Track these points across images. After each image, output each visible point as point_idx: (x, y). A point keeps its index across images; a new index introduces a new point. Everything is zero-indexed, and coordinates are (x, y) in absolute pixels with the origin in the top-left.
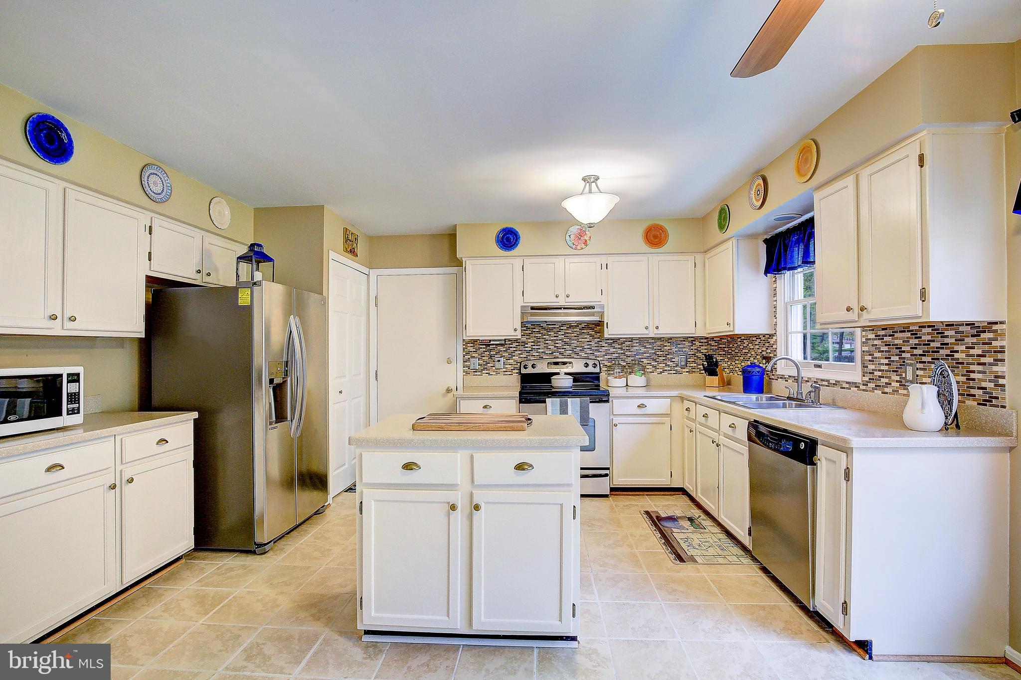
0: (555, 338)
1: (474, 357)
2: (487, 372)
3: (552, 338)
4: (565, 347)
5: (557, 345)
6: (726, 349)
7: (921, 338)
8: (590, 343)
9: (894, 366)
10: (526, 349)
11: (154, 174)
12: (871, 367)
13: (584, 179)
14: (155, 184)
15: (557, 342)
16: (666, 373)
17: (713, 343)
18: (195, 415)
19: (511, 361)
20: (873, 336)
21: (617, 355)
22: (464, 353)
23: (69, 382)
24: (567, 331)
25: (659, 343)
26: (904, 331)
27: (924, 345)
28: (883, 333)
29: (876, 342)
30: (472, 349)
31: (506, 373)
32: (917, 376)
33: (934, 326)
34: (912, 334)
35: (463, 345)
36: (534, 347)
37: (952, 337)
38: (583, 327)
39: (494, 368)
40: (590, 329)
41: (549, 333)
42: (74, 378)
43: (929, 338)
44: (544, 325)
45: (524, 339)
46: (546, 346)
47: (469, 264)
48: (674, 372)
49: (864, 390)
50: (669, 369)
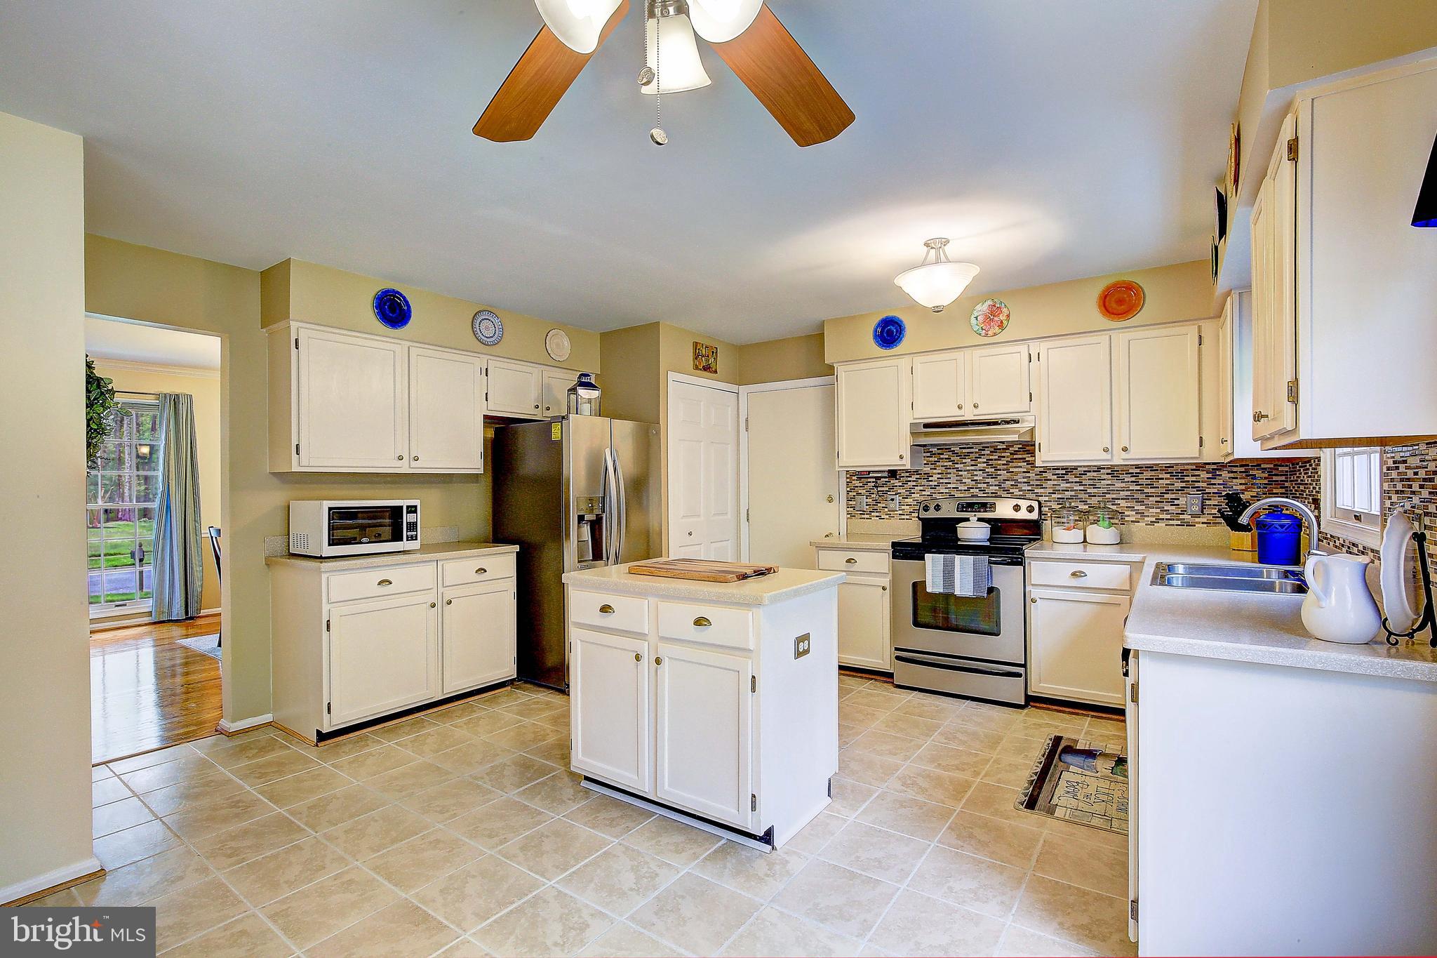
0: (973, 468)
1: (859, 494)
2: (878, 514)
3: (968, 468)
4: (987, 480)
5: (975, 478)
8: (1028, 475)
10: (931, 483)
11: (485, 319)
13: (927, 245)
14: (487, 328)
15: (975, 473)
16: (1162, 524)
17: (1258, 473)
18: (517, 548)
19: (909, 501)
21: (1073, 493)
22: (848, 489)
23: (407, 513)
24: (991, 457)
25: (1148, 474)
30: (857, 483)
31: (903, 517)
35: (847, 478)
36: (941, 481)
38: (1015, 451)
39: (886, 510)
40: (1027, 454)
41: (964, 461)
42: (411, 509)
44: (957, 449)
45: (927, 469)
46: (959, 478)
47: (841, 371)
48: (1179, 523)
50: (1169, 517)
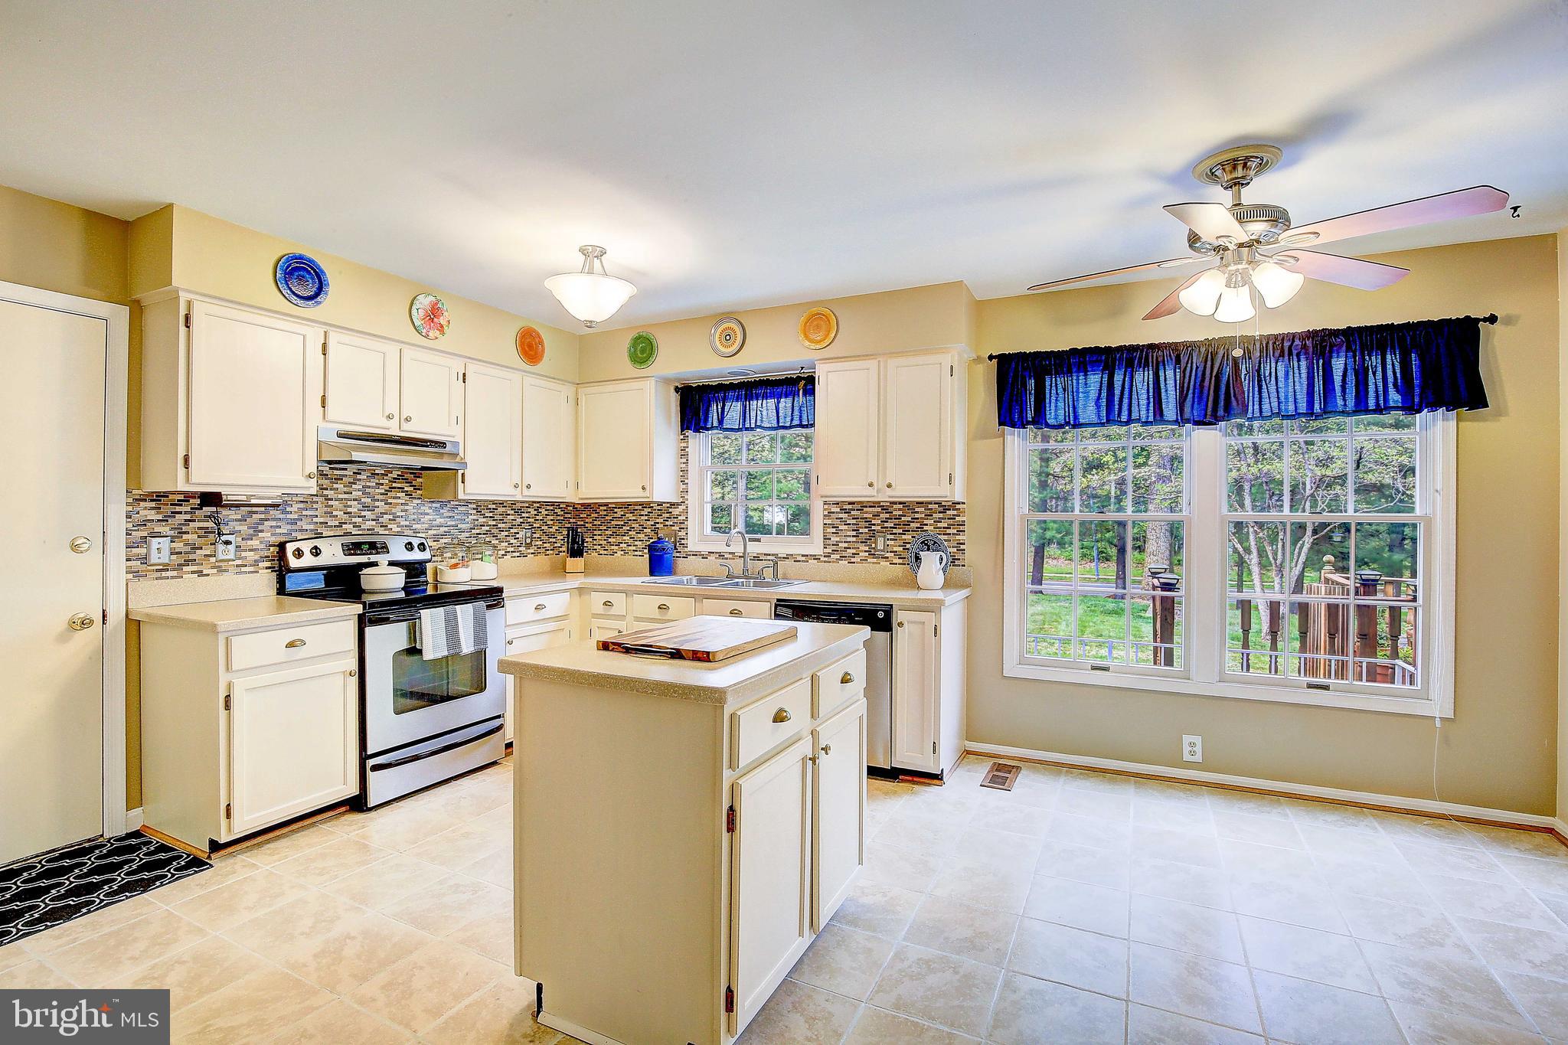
0: (346, 496)
1: (159, 535)
2: (195, 568)
3: (340, 496)
4: (363, 513)
5: (349, 510)
6: (571, 520)
7: (892, 512)
8: (406, 507)
9: (863, 537)
10: (289, 516)
12: (834, 539)
13: (582, 250)
15: (349, 503)
16: (508, 556)
17: (558, 511)
19: (255, 543)
20: (838, 510)
21: (446, 529)
22: (130, 526)
24: (368, 484)
25: (501, 510)
26: (875, 507)
27: (895, 519)
28: (850, 507)
29: (841, 516)
30: (153, 515)
31: (242, 569)
32: (888, 545)
33: (905, 503)
34: (882, 509)
35: (129, 505)
36: (304, 513)
37: (921, 513)
38: (394, 478)
39: (213, 560)
40: (406, 483)
41: (335, 486)
43: (901, 513)
46: (329, 510)
48: (518, 554)
49: (825, 562)
50: (512, 549)
